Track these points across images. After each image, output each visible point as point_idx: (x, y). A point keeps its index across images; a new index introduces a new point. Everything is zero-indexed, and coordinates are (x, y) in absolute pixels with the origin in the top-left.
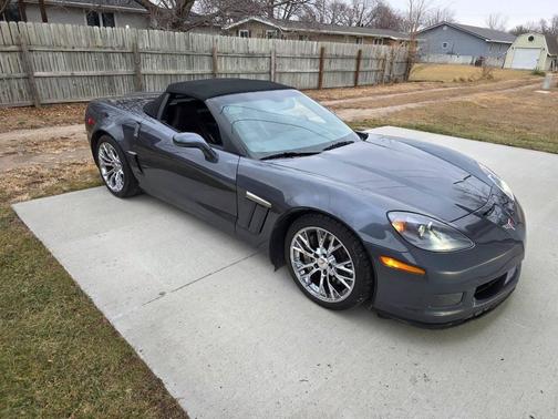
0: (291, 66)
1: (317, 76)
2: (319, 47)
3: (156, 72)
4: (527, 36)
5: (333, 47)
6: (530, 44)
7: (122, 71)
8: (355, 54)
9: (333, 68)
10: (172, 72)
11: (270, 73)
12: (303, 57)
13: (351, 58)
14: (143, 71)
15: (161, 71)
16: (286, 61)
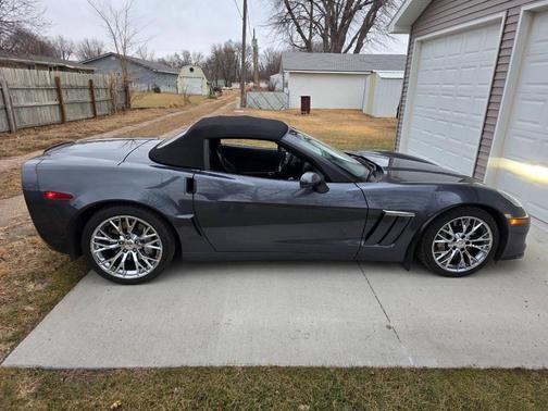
0: (28, 99)
1: (57, 109)
2: (53, 77)
4: (188, 68)
5: (66, 78)
6: (192, 74)
8: (87, 84)
9: (70, 100)
11: (6, 109)
12: (37, 89)
13: (83, 88)
16: (20, 93)
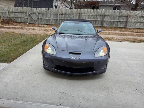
3: (108, 20)
7: (99, 20)
10: (113, 20)
14: (104, 20)
15: (109, 20)
